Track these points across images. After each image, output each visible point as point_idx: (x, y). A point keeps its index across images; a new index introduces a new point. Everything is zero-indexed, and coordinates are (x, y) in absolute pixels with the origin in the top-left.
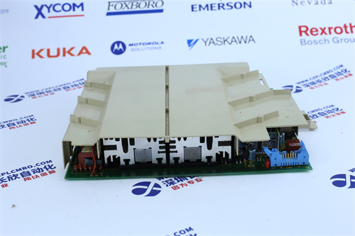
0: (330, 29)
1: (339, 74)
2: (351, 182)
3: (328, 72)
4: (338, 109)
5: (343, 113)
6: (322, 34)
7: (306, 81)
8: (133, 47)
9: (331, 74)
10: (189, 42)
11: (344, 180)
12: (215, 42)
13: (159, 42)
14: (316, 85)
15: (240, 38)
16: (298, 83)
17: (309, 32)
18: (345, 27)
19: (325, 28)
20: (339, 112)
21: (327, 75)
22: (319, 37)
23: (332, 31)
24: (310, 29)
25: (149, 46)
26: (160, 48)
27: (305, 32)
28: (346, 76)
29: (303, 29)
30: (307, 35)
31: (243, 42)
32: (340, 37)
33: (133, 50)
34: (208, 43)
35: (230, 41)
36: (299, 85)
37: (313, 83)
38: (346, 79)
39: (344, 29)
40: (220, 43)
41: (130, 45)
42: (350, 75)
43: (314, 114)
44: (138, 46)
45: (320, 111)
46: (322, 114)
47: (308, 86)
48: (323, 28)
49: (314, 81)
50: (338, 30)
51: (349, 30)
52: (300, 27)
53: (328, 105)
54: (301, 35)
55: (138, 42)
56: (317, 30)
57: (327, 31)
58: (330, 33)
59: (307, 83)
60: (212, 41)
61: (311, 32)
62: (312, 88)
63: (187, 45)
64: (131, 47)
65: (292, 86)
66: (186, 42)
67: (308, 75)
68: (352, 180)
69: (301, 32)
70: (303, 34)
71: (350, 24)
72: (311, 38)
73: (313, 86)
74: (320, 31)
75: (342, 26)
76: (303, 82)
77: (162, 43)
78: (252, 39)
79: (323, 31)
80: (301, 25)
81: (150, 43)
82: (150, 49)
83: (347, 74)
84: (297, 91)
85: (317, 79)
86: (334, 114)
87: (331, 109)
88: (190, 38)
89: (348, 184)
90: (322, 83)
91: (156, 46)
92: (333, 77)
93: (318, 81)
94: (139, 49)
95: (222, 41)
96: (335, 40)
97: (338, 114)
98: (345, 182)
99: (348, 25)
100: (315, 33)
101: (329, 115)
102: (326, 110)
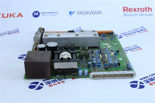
0: (138, 9)
1: (141, 30)
2: (140, 85)
3: (136, 29)
4: (138, 47)
5: (141, 49)
6: (134, 11)
7: (125, 33)
8: (43, 14)
9: (137, 30)
10: (70, 12)
11: (136, 84)
12: (83, 13)
13: (56, 12)
14: (130, 35)
15: (95, 12)
16: (121, 34)
17: (128, 10)
18: (146, 8)
19: (136, 9)
20: (139, 48)
21: (135, 31)
22: (133, 13)
23: (139, 10)
24: (128, 8)
25: (51, 14)
26: (56, 15)
27: (126, 10)
28: (145, 32)
29: (125, 9)
30: (127, 11)
31: (96, 14)
32: (143, 13)
33: (43, 15)
34: (79, 13)
35: (90, 13)
36: (121, 35)
37: (128, 34)
38: (144, 33)
39: (145, 9)
40: (85, 14)
41: (42, 13)
42: (147, 31)
43: (126, 49)
44: (46, 14)
45: (130, 48)
46: (130, 50)
47: (125, 35)
48: (135, 8)
49: (129, 33)
50: (142, 10)
51: (147, 10)
52: (124, 8)
53: (134, 45)
54: (124, 11)
55: (46, 12)
56: (132, 9)
57: (137, 10)
58: (138, 11)
59: (125, 34)
60: (81, 13)
61: (129, 10)
62: (127, 36)
63: (69, 14)
64: (42, 14)
65: (118, 35)
66: (69, 13)
67: (126, 30)
68: (141, 84)
69: (124, 10)
70: (125, 11)
71: (148, 7)
72: (129, 13)
73: (128, 35)
74: (133, 10)
75: (144, 8)
76: (123, 33)
77: (57, 12)
78: (100, 12)
79: (135, 10)
80: (124, 6)
81: (51, 13)
82: (51, 15)
83: (145, 30)
84: (120, 37)
85: (130, 32)
86: (136, 49)
87: (135, 47)
88: (71, 11)
89: (138, 86)
90: (133, 34)
91: (54, 14)
92: (138, 31)
93: (131, 33)
94: (46, 15)
95: (86, 13)
96: (141, 14)
97: (138, 50)
98: (137, 85)
99: (147, 7)
100: (131, 11)
101: (134, 50)
102: (133, 47)
